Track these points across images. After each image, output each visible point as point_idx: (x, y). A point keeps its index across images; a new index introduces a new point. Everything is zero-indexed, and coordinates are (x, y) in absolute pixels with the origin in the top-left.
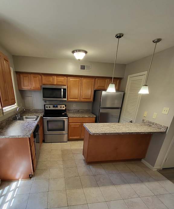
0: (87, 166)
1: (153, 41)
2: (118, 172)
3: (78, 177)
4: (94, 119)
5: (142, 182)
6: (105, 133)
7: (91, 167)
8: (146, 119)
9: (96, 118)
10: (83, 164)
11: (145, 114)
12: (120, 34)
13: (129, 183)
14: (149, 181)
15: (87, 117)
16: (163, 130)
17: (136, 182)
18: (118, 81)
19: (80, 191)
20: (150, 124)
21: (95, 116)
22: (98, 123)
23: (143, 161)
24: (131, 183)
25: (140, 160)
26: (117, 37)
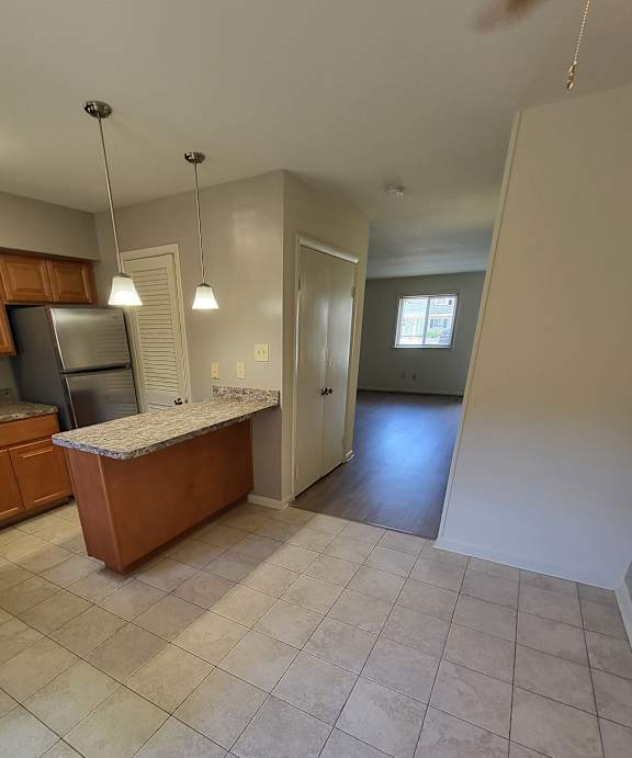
0: (128, 580)
1: (187, 157)
2: (223, 551)
3: (130, 628)
4: (54, 422)
5: (283, 542)
6: (163, 443)
7: (142, 578)
8: (223, 385)
9: (59, 415)
10: (112, 584)
11: (215, 370)
12: (101, 105)
13: (263, 560)
14: (292, 535)
15: (21, 416)
16: (271, 402)
17: (275, 550)
18: (83, 272)
19: (168, 656)
20: (236, 395)
21: (52, 410)
22: (74, 428)
23: (252, 498)
24: (266, 558)
25: (244, 499)
26: (93, 113)
